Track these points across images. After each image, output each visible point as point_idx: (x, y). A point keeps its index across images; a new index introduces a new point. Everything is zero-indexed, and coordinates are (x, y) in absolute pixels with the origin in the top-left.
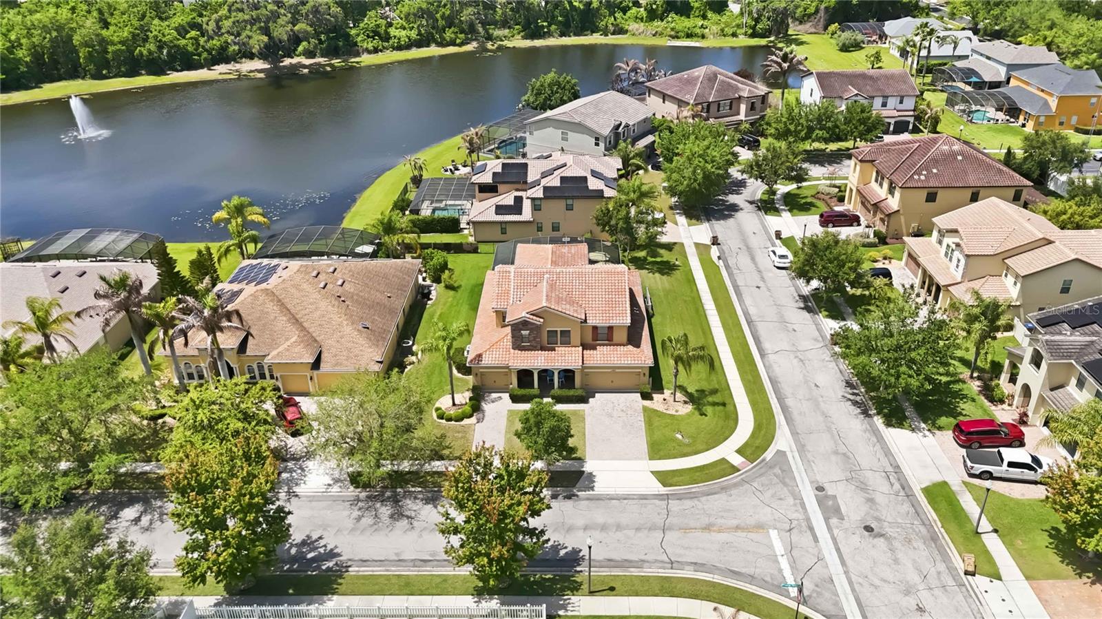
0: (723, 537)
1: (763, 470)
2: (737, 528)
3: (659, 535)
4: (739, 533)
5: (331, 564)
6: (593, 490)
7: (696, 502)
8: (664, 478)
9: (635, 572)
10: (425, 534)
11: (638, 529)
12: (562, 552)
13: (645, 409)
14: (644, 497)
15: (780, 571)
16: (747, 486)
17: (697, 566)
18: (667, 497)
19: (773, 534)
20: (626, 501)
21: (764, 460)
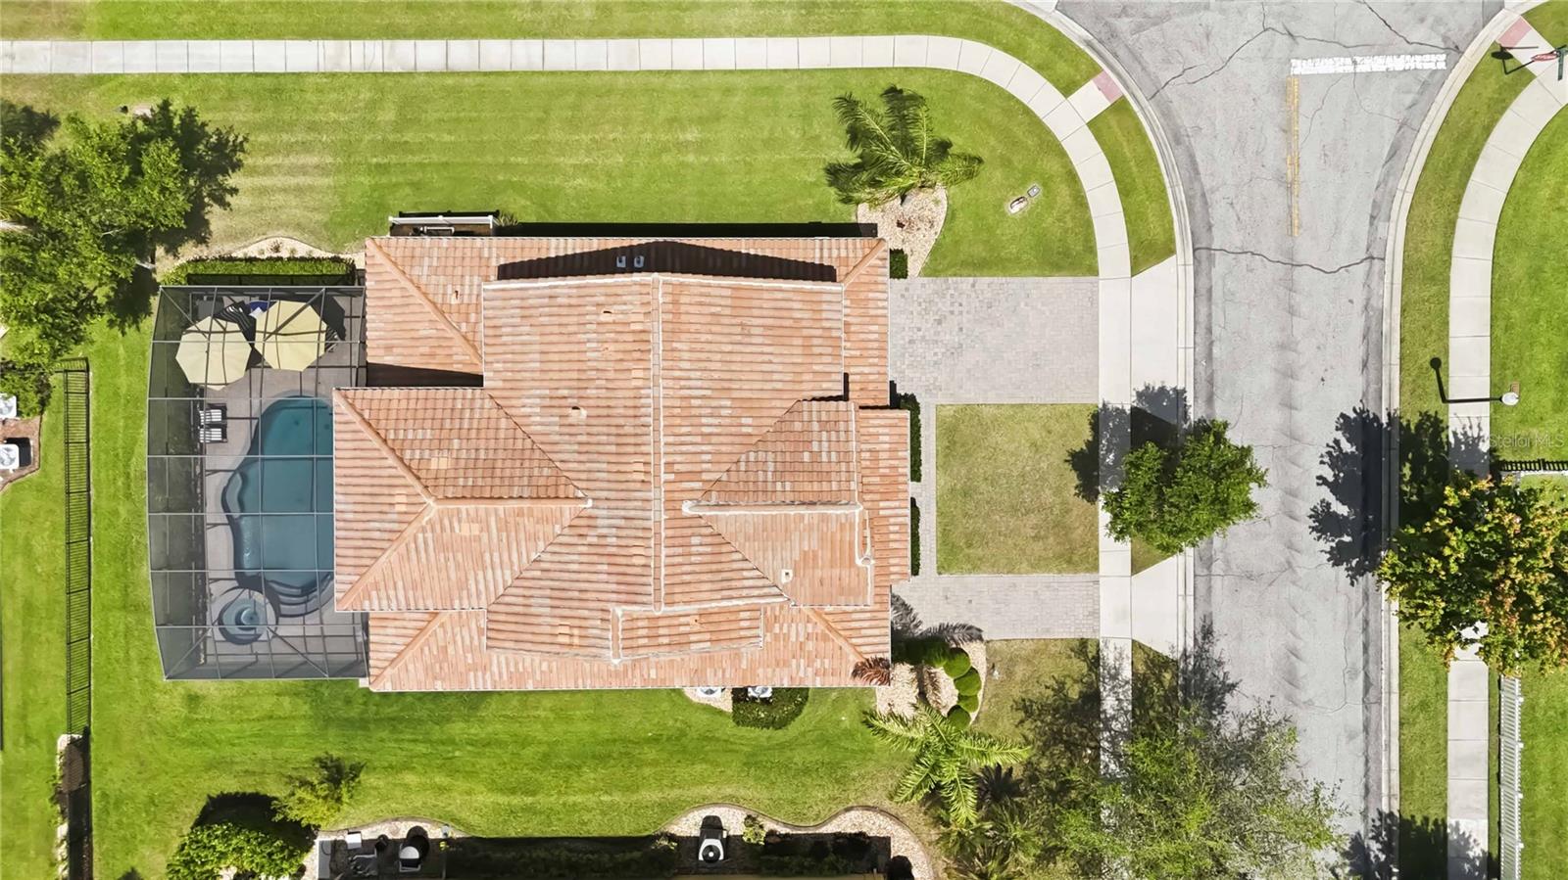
0: (1310, 159)
1: (1122, 52)
2: (1286, 130)
3: (1303, 276)
4: (1301, 126)
5: (1375, 846)
6: (1184, 391)
7: (1215, 198)
8: (1147, 251)
9: (1392, 323)
10: (1302, 697)
11: (1292, 311)
12: (1347, 447)
13: (931, 270)
14: (1203, 294)
15: (1388, 73)
16: (1168, 92)
17: (1377, 215)
18: (1202, 253)
19: (1300, 67)
20: (1216, 330)
21: (1089, 44)
